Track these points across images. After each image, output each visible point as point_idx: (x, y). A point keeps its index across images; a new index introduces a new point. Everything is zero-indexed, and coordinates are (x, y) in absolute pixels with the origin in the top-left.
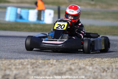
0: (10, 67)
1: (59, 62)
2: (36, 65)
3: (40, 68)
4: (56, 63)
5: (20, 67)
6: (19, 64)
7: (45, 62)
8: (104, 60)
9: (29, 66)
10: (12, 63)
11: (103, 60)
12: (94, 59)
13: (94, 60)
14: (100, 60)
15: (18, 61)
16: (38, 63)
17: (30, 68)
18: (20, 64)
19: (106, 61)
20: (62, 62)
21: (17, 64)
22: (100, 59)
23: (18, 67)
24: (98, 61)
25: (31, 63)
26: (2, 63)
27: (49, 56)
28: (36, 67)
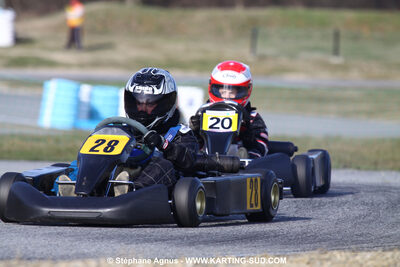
8: (363, 258)
11: (358, 258)
12: (327, 256)
13: (328, 260)
14: (347, 259)
19: (366, 262)
22: (348, 254)
24: (340, 262)
27: (177, 245)
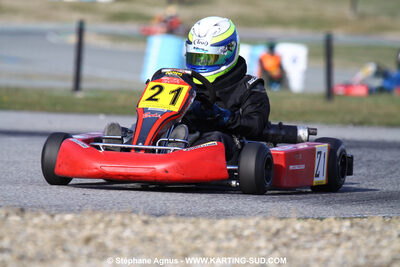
0: (198, 244)
1: (362, 227)
2: (284, 240)
3: (298, 248)
4: (353, 232)
5: (234, 243)
6: (227, 233)
7: (312, 229)
9: (262, 243)
10: (204, 232)
15: (221, 224)
16: (289, 231)
17: (266, 248)
18: (232, 236)
20: (371, 226)
21: (221, 236)
23: (225, 244)
25: (268, 230)
26: (171, 232)
28: (285, 245)
